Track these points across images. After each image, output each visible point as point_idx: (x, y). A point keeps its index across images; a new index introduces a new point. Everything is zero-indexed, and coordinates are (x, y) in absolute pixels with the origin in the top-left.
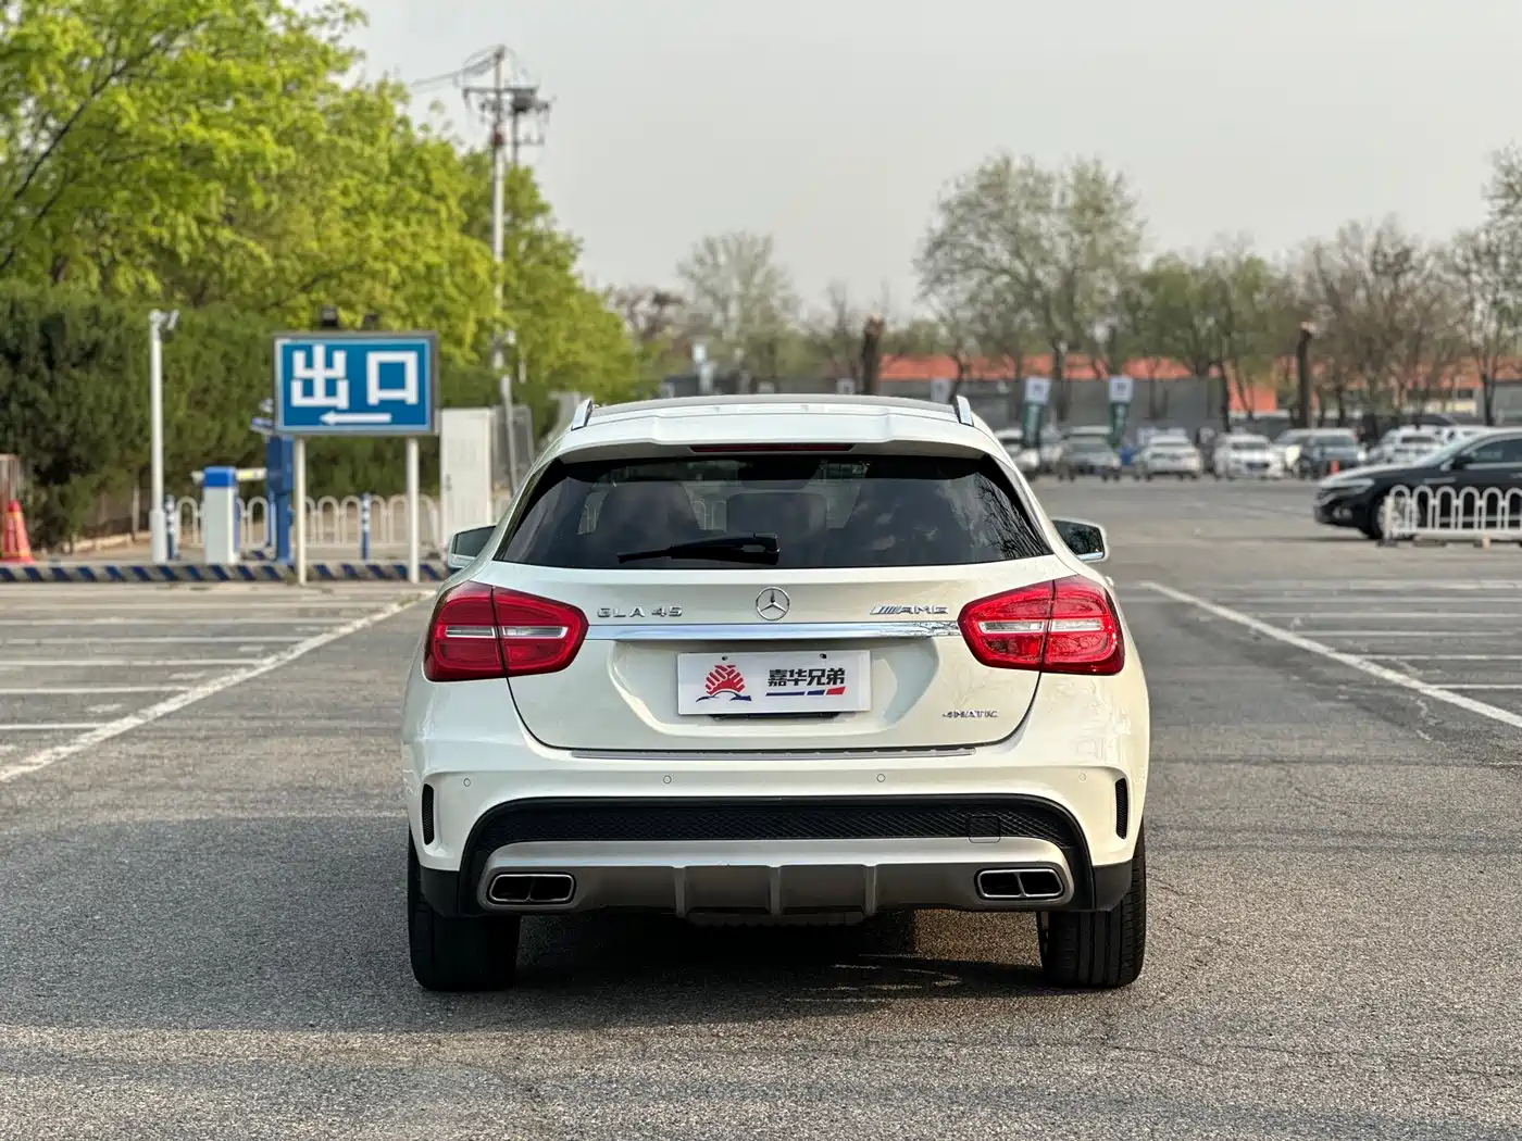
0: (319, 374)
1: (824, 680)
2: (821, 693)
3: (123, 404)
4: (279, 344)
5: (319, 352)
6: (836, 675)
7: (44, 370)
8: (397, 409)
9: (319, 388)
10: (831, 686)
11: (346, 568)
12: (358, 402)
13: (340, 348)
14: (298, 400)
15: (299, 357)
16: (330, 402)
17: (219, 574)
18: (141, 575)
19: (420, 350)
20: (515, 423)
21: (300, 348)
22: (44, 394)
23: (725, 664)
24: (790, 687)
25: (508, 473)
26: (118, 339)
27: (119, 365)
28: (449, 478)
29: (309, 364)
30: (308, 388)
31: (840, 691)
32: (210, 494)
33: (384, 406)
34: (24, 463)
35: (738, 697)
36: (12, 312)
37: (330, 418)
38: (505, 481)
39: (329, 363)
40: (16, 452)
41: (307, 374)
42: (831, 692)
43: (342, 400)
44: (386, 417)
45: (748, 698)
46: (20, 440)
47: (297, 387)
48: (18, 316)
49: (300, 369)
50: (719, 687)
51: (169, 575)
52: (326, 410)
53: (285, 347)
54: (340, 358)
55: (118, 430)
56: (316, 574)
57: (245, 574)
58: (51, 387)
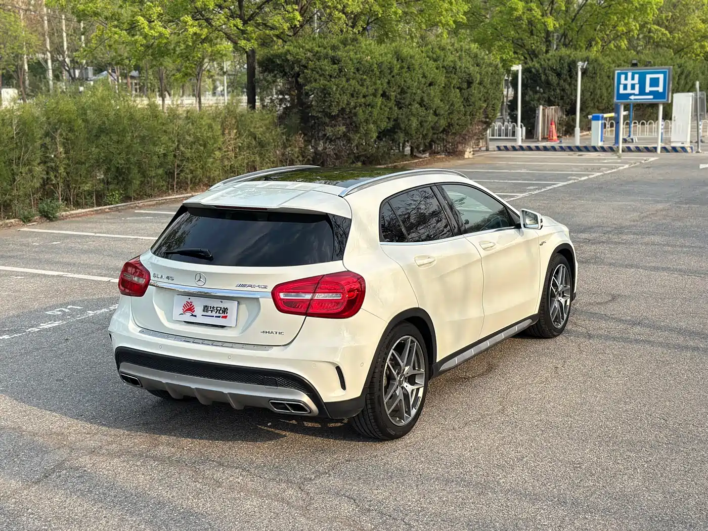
0: (629, 82)
1: (221, 312)
2: (219, 317)
3: (595, 89)
4: (616, 72)
5: (630, 75)
6: (225, 310)
7: (569, 79)
8: (656, 94)
9: (629, 87)
10: (223, 315)
11: (637, 148)
12: (642, 92)
13: (637, 73)
14: (622, 91)
15: (623, 77)
16: (632, 92)
17: (595, 149)
18: (570, 149)
19: (665, 73)
20: (700, 98)
21: (623, 73)
22: (567, 87)
23: (189, 301)
24: (209, 313)
25: (697, 115)
26: (594, 67)
27: (594, 76)
28: (675, 117)
29: (626, 79)
30: (625, 87)
31: (226, 317)
32: (594, 123)
33: (651, 93)
34: (561, 108)
35: (192, 315)
36: (560, 60)
37: (632, 97)
38: (696, 118)
39: (633, 79)
40: (558, 105)
41: (625, 82)
42: (223, 317)
43: (637, 91)
44: (651, 97)
45: (195, 316)
46: (560, 101)
47: (621, 87)
48: (562, 61)
49: (623, 81)
50: (187, 310)
51: (579, 149)
52: (631, 94)
53: (618, 73)
54: (637, 76)
55: (592, 97)
56: (626, 149)
57: (603, 149)
58: (570, 84)
